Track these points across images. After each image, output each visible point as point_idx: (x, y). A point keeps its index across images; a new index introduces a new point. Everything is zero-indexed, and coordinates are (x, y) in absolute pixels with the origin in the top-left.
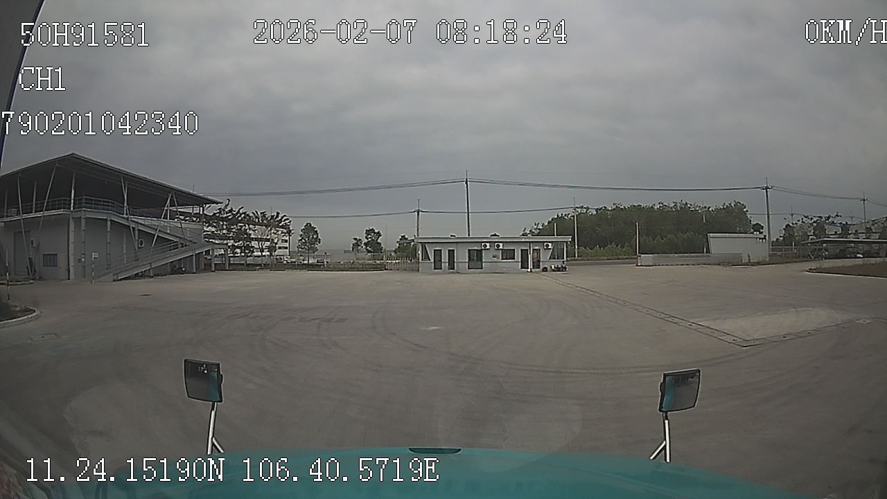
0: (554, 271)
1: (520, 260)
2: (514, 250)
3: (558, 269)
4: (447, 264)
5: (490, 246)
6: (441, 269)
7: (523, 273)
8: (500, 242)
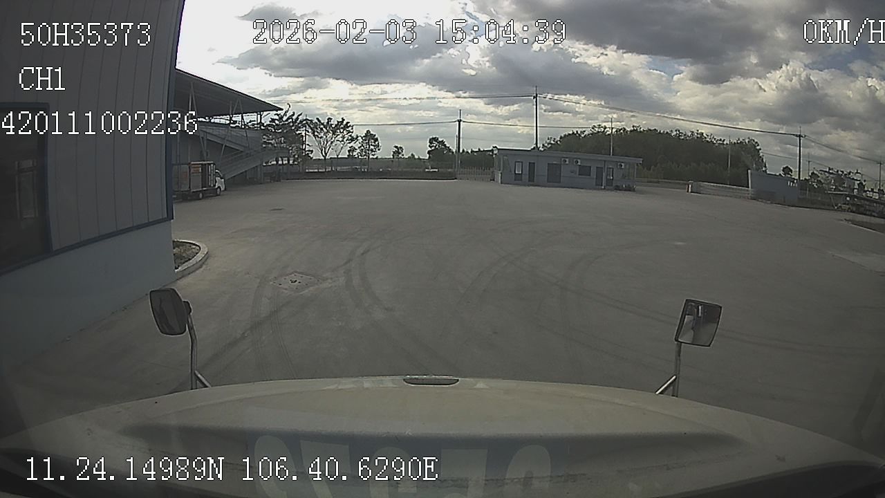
0: (625, 190)
1: (595, 177)
2: (590, 167)
3: (629, 189)
4: (528, 177)
5: (569, 162)
6: (521, 180)
7: (598, 189)
8: (579, 159)
